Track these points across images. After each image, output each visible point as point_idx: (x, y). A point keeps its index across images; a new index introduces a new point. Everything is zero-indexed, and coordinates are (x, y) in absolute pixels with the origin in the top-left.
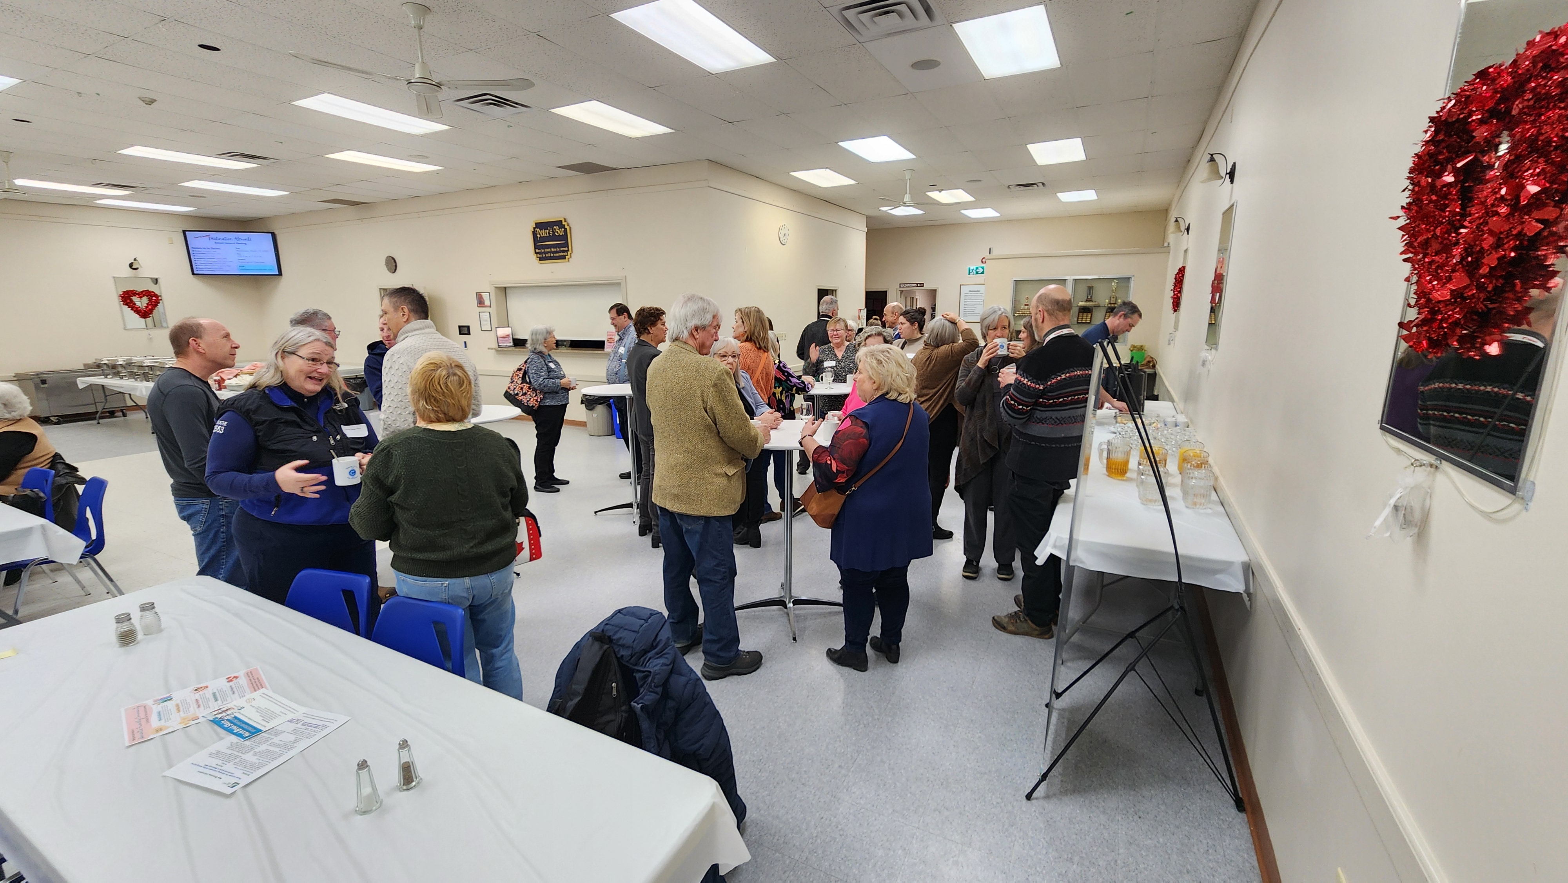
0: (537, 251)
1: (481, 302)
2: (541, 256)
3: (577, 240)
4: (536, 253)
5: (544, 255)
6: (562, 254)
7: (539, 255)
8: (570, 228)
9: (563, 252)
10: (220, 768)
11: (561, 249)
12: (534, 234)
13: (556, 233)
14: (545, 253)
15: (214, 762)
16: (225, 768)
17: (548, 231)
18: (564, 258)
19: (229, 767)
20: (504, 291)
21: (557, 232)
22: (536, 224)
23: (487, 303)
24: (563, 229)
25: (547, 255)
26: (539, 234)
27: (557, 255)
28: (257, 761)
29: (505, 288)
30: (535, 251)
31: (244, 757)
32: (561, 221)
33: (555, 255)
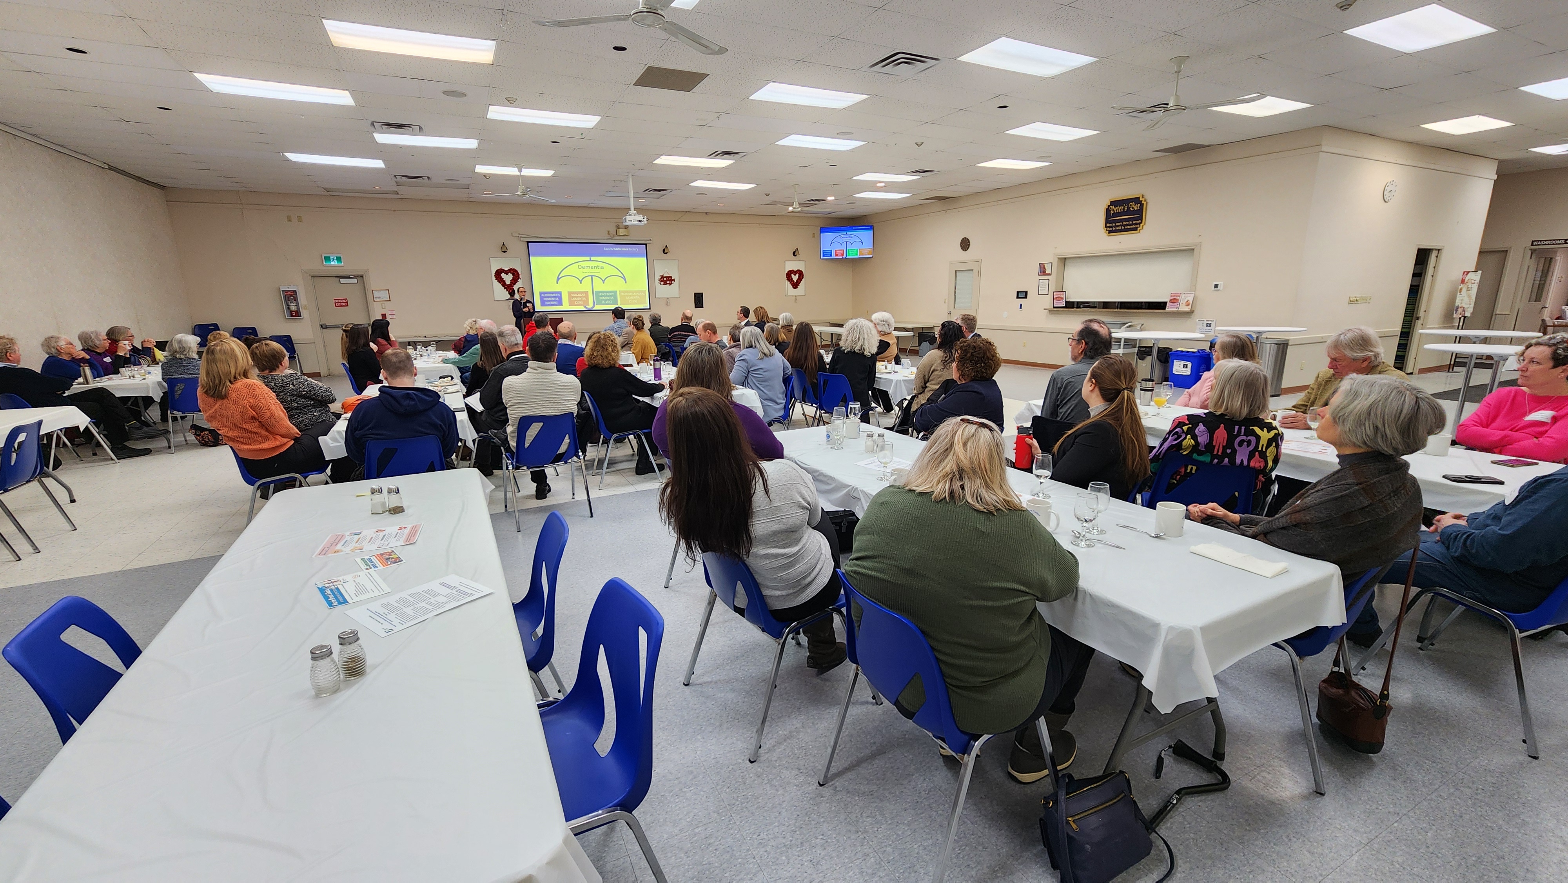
0: (1108, 225)
1: (1043, 271)
2: (1111, 229)
3: (1151, 215)
4: (1106, 227)
5: (1114, 229)
6: (1134, 226)
7: (1108, 229)
8: (1147, 203)
9: (1136, 224)
10: (385, 615)
11: (1134, 222)
12: (1108, 211)
13: (1131, 209)
14: (1116, 226)
15: (382, 611)
16: (389, 617)
17: (1122, 207)
18: (1136, 229)
19: (392, 617)
20: (1064, 261)
21: (1133, 208)
22: (1111, 202)
23: (1048, 271)
24: (1139, 205)
25: (1117, 228)
26: (1113, 210)
27: (1129, 227)
28: (413, 614)
29: (1065, 258)
30: (1106, 225)
31: (405, 610)
32: (1139, 198)
33: (1126, 227)
